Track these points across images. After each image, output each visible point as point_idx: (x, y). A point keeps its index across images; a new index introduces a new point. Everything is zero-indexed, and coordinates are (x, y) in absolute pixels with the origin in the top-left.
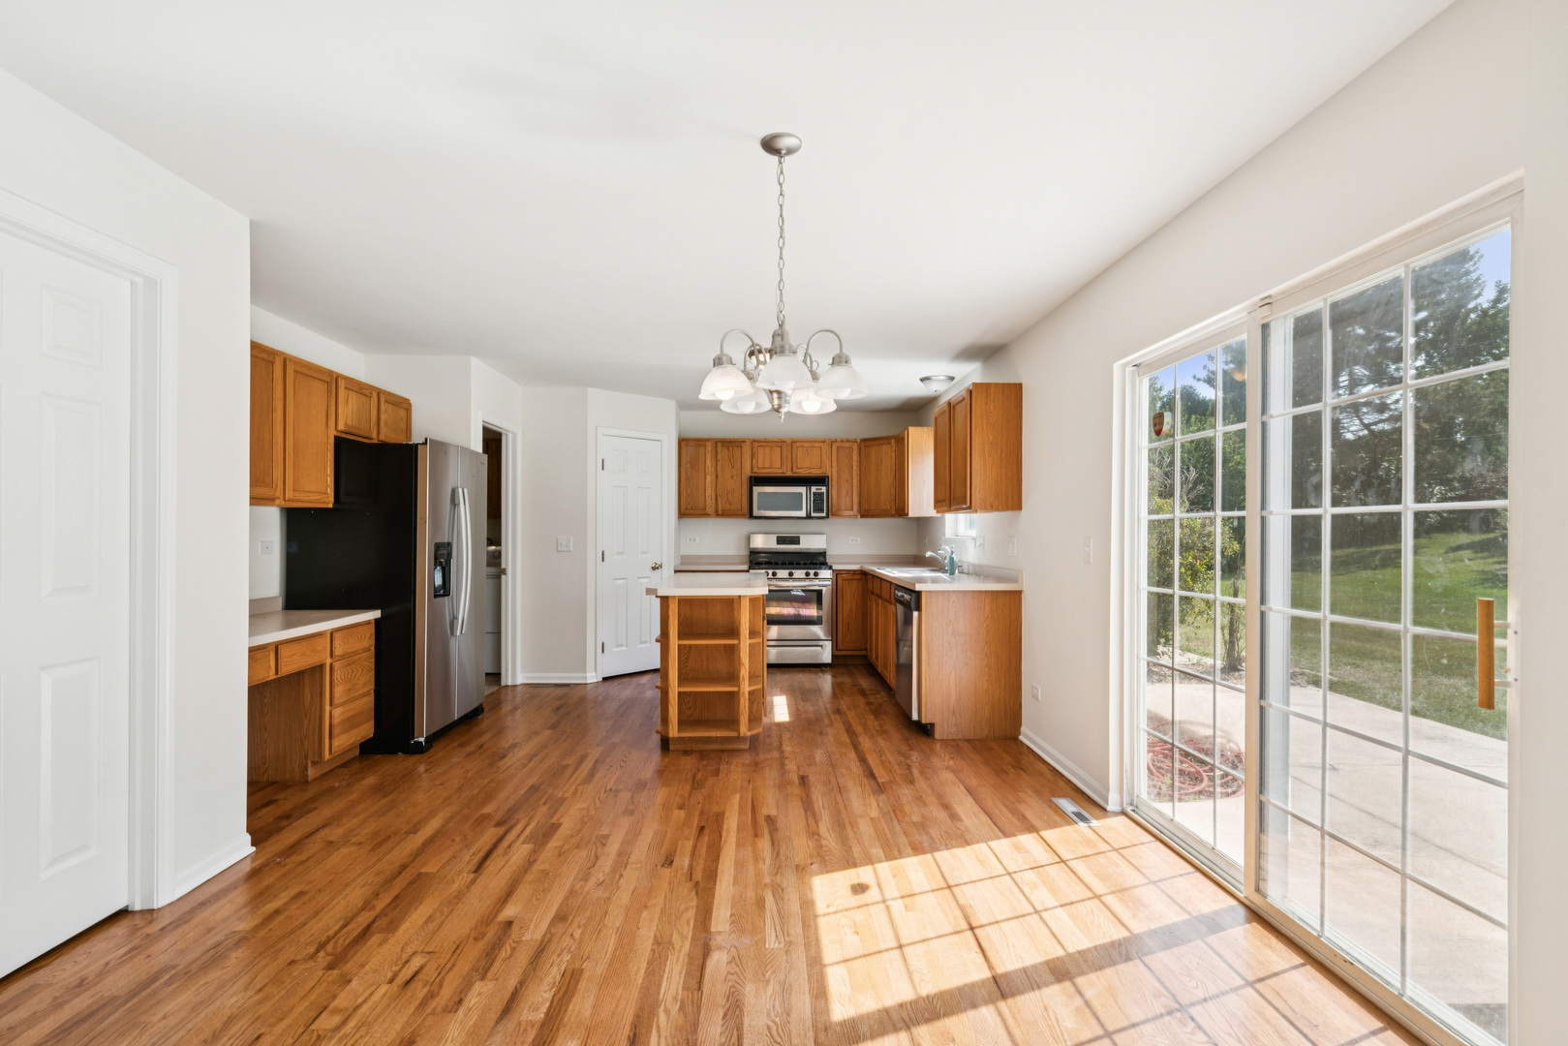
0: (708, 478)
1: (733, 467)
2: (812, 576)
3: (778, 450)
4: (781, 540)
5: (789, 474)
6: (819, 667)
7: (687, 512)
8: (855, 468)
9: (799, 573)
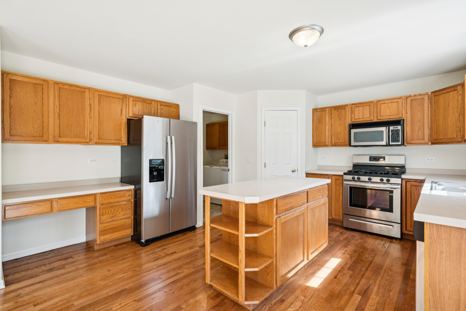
0: (327, 127)
1: (340, 120)
2: (385, 181)
3: (368, 107)
4: (372, 158)
5: (375, 120)
6: (391, 239)
7: (316, 144)
8: (426, 111)
9: (377, 179)
